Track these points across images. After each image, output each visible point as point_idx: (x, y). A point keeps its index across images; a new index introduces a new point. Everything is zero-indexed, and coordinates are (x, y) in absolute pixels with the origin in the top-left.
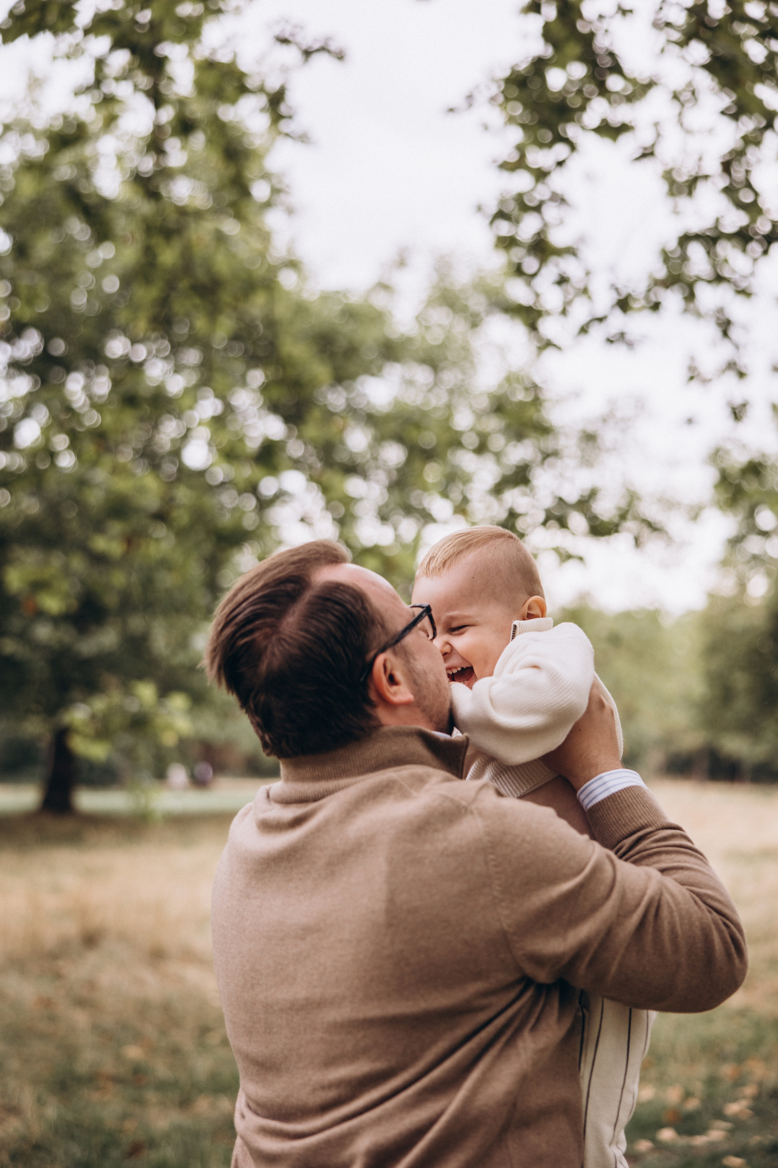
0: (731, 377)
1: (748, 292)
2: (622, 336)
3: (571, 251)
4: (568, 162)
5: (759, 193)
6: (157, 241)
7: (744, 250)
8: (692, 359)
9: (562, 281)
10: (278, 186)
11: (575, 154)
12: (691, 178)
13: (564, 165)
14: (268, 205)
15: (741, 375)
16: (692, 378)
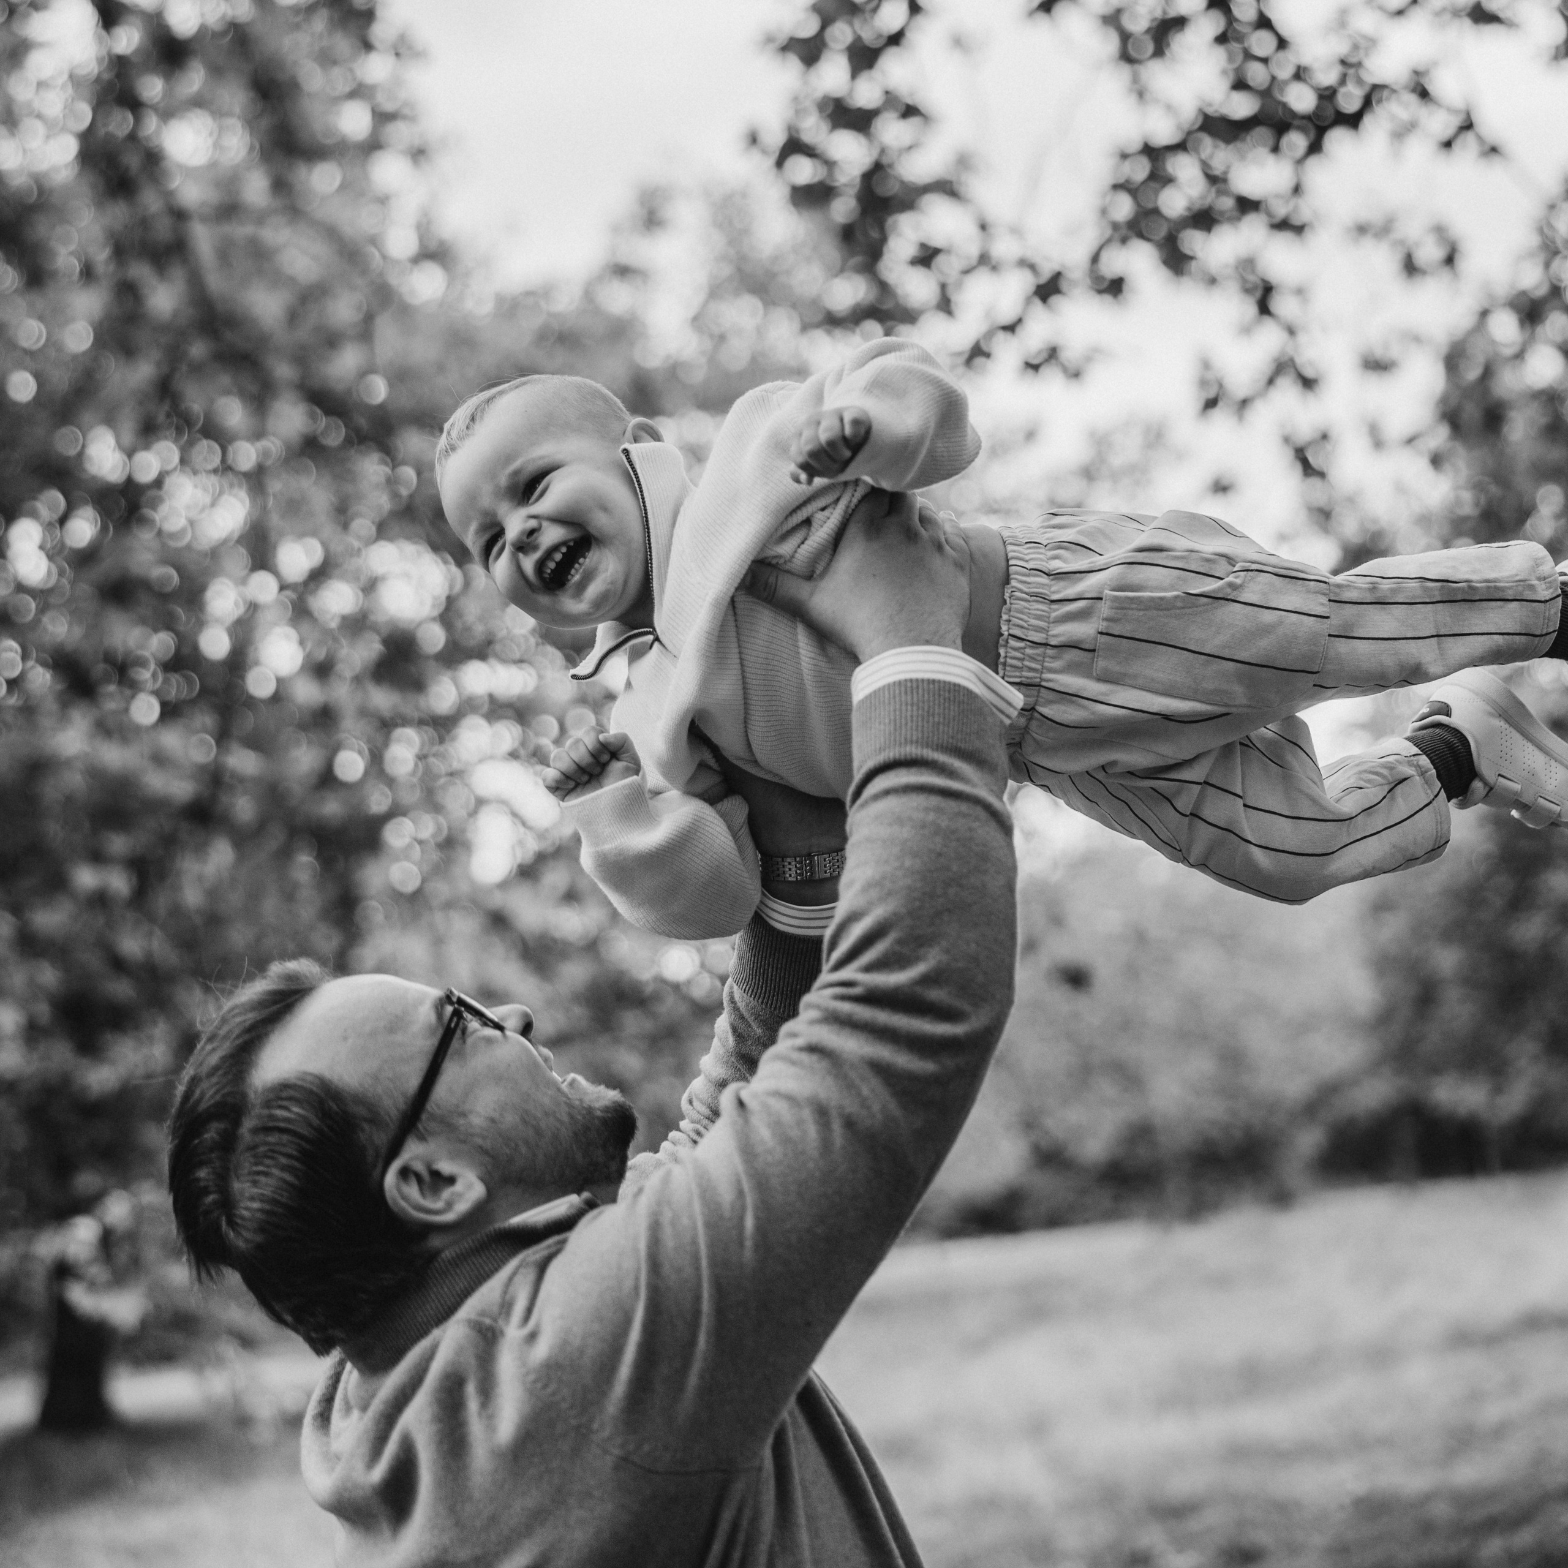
0: (1287, 392)
1: (1296, 221)
2: (1053, 354)
3: (947, 188)
4: (909, 35)
5: (1288, 39)
6: (140, 271)
7: (1275, 149)
8: (1206, 365)
9: (927, 257)
10: (389, 107)
11: (919, 19)
12: (1155, 24)
13: (905, 41)
14: (373, 145)
15: (1308, 383)
16: (1211, 404)
